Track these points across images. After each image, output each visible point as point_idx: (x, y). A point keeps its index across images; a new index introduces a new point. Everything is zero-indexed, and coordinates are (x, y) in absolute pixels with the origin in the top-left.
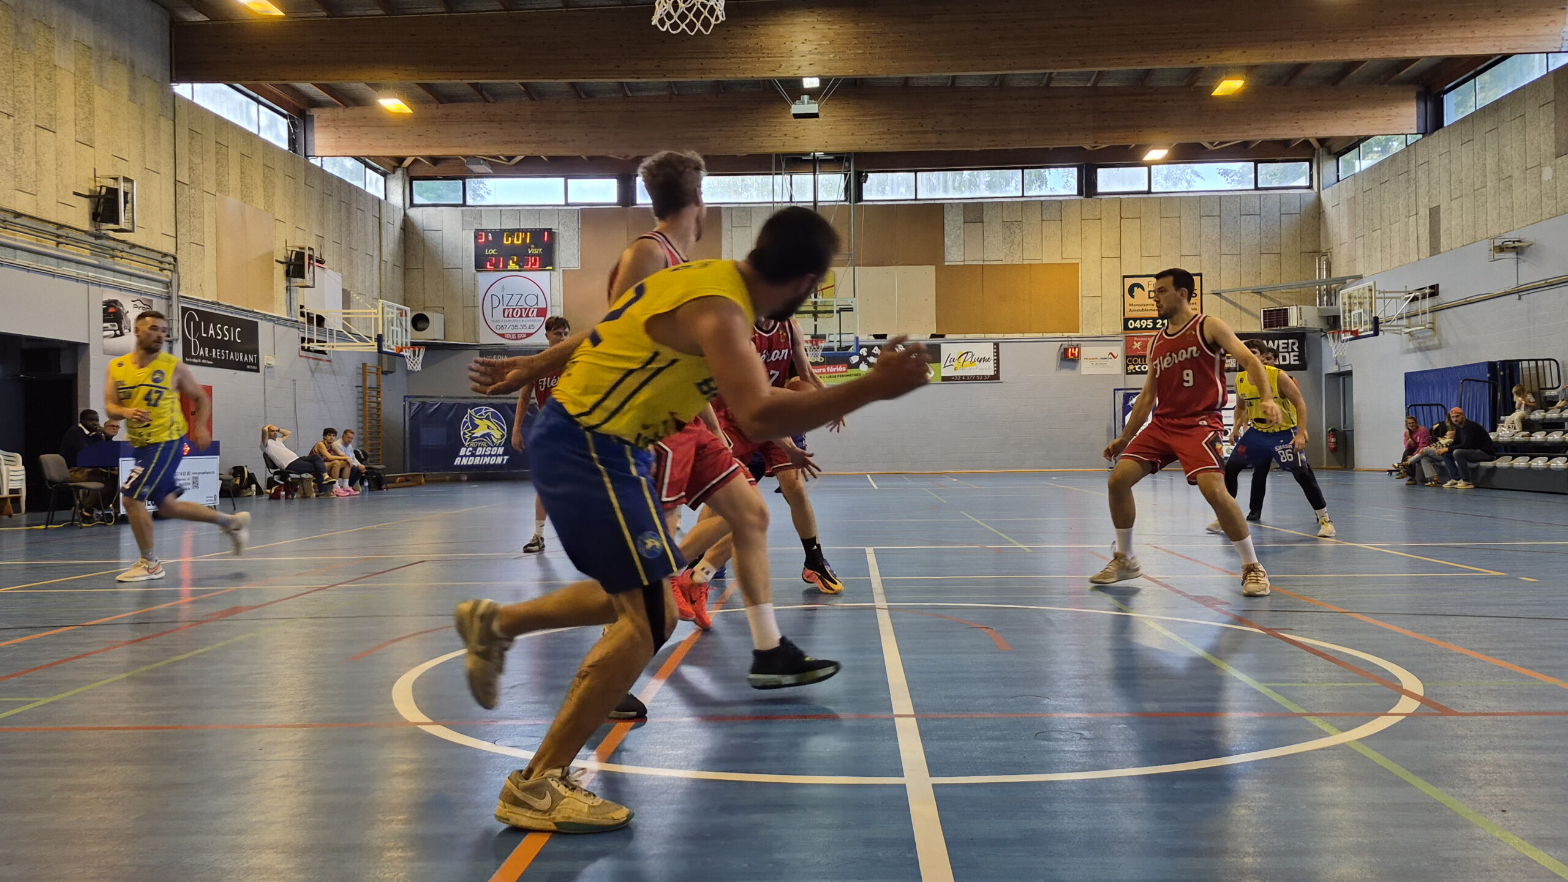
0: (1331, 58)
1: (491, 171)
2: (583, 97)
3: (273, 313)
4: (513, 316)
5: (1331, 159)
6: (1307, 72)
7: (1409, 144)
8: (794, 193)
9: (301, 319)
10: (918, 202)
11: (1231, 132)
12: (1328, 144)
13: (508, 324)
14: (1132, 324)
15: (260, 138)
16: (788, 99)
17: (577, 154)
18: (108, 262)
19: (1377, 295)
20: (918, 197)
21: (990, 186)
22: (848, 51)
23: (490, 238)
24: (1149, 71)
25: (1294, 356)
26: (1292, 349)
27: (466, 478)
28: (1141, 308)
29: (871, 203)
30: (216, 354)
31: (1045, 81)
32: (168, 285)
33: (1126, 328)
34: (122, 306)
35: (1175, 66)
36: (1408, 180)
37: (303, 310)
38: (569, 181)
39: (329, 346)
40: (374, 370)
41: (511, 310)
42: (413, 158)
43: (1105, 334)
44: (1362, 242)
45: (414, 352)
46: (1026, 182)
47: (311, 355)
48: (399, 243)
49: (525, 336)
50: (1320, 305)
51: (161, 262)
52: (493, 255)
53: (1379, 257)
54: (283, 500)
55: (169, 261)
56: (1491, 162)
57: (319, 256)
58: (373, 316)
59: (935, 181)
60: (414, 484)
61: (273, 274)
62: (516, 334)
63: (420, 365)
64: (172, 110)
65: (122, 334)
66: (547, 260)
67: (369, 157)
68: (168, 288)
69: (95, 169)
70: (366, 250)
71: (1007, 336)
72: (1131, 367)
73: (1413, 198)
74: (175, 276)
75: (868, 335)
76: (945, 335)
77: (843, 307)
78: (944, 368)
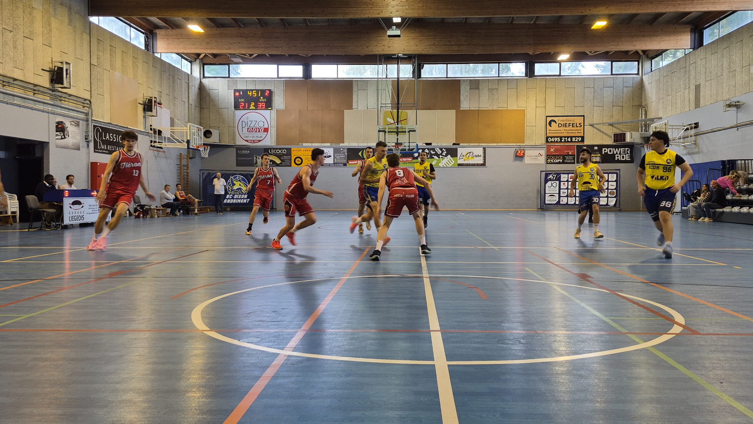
0: (649, 11)
1: (242, 61)
2: (287, 25)
3: (137, 128)
4: (252, 132)
5: (648, 60)
6: (638, 18)
7: (686, 54)
8: (388, 74)
9: (150, 132)
10: (448, 79)
11: (600, 47)
12: (647, 53)
13: (250, 135)
14: (550, 140)
15: (131, 43)
16: (386, 28)
17: (284, 54)
18: (58, 103)
19: (669, 127)
20: (448, 76)
21: (483, 71)
22: (415, 5)
23: (241, 93)
24: (561, 16)
25: (628, 156)
26: (627, 152)
27: (229, 209)
28: (554, 132)
29: (425, 79)
30: (110, 148)
31: (510, 21)
32: (87, 114)
33: (547, 141)
34: (65, 124)
35: (574, 14)
36: (685, 71)
37: (151, 127)
38: (280, 66)
39: (164, 145)
40: (186, 157)
41: (251, 129)
42: (205, 54)
43: (537, 144)
44: (662, 101)
45: (205, 148)
46: (500, 69)
47: (155, 149)
48: (198, 95)
49: (258, 141)
50: (641, 131)
51: (84, 103)
52: (242, 102)
53: (671, 109)
54: (141, 219)
55: (88, 103)
56: (725, 63)
57: (159, 101)
58: (185, 131)
59: (456, 68)
60: (205, 212)
61: (137, 109)
62: (254, 140)
63: (207, 155)
64: (89, 29)
65: (65, 138)
66: (269, 105)
67: (183, 53)
68: (87, 116)
69: (52, 58)
70: (182, 99)
71: (489, 144)
72: (549, 160)
73: (688, 80)
74: (90, 110)
75: (422, 143)
76: (460, 143)
77: (411, 129)
78: (459, 160)
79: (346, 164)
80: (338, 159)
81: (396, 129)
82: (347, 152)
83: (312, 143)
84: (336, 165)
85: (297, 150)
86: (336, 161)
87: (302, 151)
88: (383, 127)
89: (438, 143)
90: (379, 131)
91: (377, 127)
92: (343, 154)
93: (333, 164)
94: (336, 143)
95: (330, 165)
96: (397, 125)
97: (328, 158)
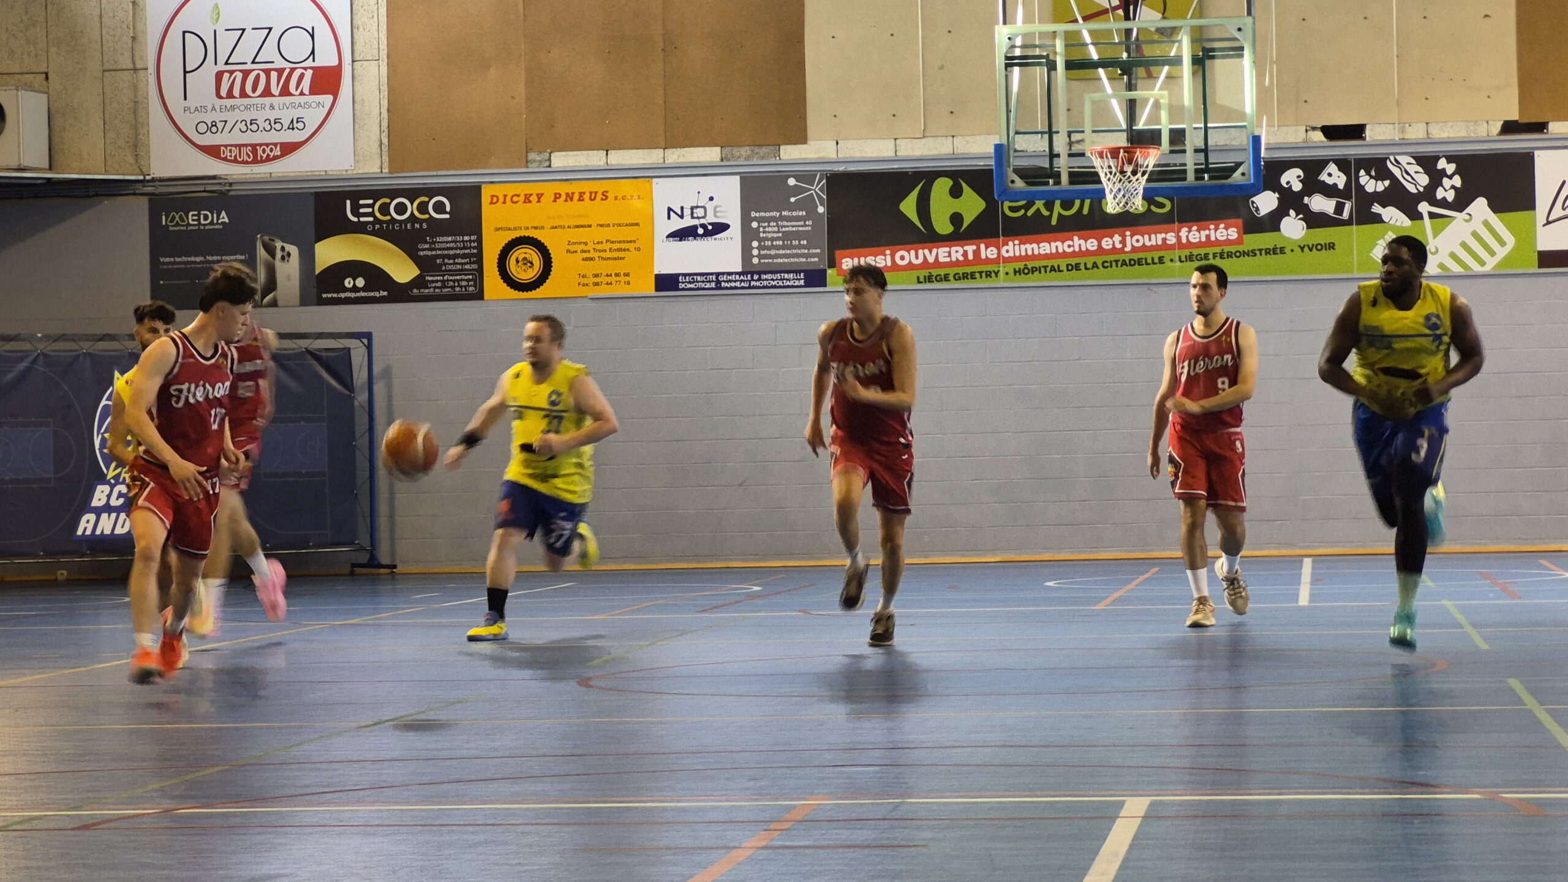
4: (243, 94)
13: (232, 117)
41: (239, 75)
49: (278, 152)
62: (254, 146)
75: (1304, 128)
76: (1548, 123)
77: (1217, 45)
78: (1544, 225)
79: (825, 271)
80: (773, 247)
81: (1120, 46)
82: (825, 197)
83: (605, 152)
84: (758, 284)
85: (515, 199)
86: (760, 256)
87: (548, 197)
88: (1035, 33)
89: (1407, 125)
90: (1007, 58)
91: (1002, 33)
92: (801, 213)
93: (737, 276)
94: (759, 146)
95: (723, 284)
96: (1127, 18)
97: (709, 238)
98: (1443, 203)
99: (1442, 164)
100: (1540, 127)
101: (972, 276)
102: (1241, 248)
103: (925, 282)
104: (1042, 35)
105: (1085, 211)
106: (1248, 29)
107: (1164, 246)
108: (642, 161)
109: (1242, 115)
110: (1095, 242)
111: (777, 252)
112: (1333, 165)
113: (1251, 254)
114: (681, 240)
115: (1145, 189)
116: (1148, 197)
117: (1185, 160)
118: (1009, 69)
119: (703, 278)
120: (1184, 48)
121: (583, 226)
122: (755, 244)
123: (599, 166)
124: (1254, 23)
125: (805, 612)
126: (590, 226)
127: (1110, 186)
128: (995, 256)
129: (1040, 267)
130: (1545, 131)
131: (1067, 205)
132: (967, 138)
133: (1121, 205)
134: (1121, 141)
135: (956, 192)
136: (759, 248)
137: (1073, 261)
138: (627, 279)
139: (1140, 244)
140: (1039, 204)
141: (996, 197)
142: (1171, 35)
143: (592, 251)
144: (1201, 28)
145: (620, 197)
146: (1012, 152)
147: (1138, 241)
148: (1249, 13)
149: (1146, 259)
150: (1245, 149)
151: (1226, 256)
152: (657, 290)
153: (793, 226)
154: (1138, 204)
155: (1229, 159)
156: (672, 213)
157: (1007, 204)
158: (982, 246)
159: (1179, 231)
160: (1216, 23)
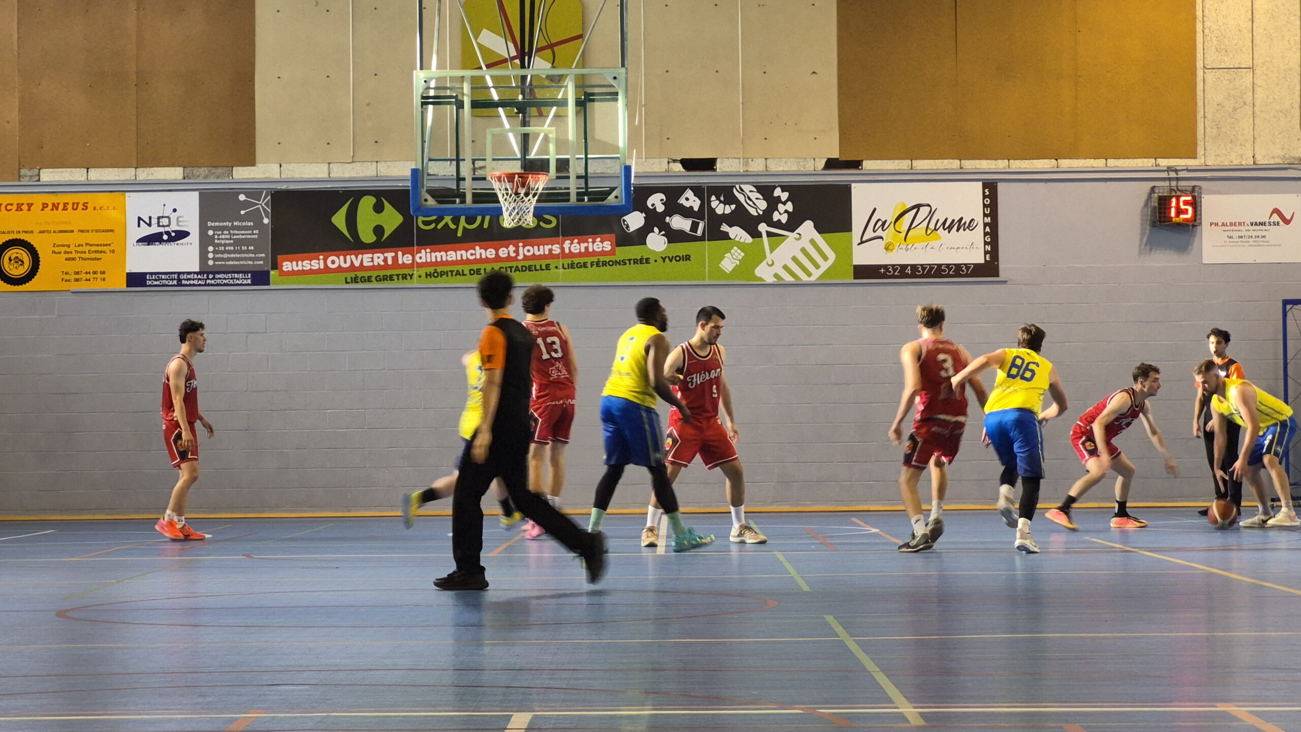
43: (1261, 160)
71: (1017, 165)
75: (667, 160)
76: (862, 161)
77: (596, 90)
78: (859, 244)
79: (268, 273)
80: (225, 252)
81: (516, 90)
82: (270, 210)
83: (86, 170)
84: (213, 282)
85: (9, 207)
86: (214, 259)
87: (37, 207)
88: (446, 78)
89: (750, 160)
90: (423, 98)
91: (419, 76)
92: (249, 224)
93: (196, 276)
94: (215, 167)
95: (183, 282)
96: (523, 66)
97: (173, 243)
98: (778, 225)
99: (778, 192)
100: (856, 164)
101: (391, 278)
102: (613, 258)
103: (352, 282)
104: (452, 79)
105: (486, 226)
106: (622, 78)
107: (551, 255)
108: (117, 178)
109: (616, 149)
110: (494, 252)
111: (229, 256)
112: (690, 191)
113: (622, 263)
114: (148, 245)
115: (535, 208)
116: (538, 214)
117: (569, 185)
118: (424, 106)
119: (167, 277)
120: (569, 92)
121: (66, 232)
122: (211, 249)
123: (81, 181)
124: (627, 73)
125: (248, 556)
126: (72, 231)
127: (507, 205)
128: (410, 262)
129: (447, 272)
130: (860, 167)
131: (471, 220)
132: (389, 163)
133: (515, 221)
134: (516, 167)
135: (378, 208)
136: (214, 252)
137: (475, 267)
138: (103, 276)
139: (530, 254)
140: (448, 219)
141: (412, 213)
142: (559, 81)
143: (74, 252)
144: (583, 76)
145: (98, 208)
146: (425, 176)
147: (529, 251)
148: (623, 65)
149: (535, 266)
150: (619, 177)
151: (601, 264)
152: (128, 286)
153: (242, 235)
154: (530, 221)
155: (605, 184)
156: (141, 222)
157: (421, 219)
158: (400, 253)
159: (563, 243)
160: (595, 72)
